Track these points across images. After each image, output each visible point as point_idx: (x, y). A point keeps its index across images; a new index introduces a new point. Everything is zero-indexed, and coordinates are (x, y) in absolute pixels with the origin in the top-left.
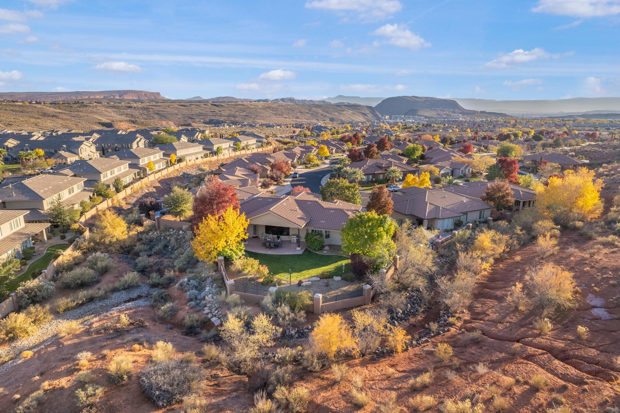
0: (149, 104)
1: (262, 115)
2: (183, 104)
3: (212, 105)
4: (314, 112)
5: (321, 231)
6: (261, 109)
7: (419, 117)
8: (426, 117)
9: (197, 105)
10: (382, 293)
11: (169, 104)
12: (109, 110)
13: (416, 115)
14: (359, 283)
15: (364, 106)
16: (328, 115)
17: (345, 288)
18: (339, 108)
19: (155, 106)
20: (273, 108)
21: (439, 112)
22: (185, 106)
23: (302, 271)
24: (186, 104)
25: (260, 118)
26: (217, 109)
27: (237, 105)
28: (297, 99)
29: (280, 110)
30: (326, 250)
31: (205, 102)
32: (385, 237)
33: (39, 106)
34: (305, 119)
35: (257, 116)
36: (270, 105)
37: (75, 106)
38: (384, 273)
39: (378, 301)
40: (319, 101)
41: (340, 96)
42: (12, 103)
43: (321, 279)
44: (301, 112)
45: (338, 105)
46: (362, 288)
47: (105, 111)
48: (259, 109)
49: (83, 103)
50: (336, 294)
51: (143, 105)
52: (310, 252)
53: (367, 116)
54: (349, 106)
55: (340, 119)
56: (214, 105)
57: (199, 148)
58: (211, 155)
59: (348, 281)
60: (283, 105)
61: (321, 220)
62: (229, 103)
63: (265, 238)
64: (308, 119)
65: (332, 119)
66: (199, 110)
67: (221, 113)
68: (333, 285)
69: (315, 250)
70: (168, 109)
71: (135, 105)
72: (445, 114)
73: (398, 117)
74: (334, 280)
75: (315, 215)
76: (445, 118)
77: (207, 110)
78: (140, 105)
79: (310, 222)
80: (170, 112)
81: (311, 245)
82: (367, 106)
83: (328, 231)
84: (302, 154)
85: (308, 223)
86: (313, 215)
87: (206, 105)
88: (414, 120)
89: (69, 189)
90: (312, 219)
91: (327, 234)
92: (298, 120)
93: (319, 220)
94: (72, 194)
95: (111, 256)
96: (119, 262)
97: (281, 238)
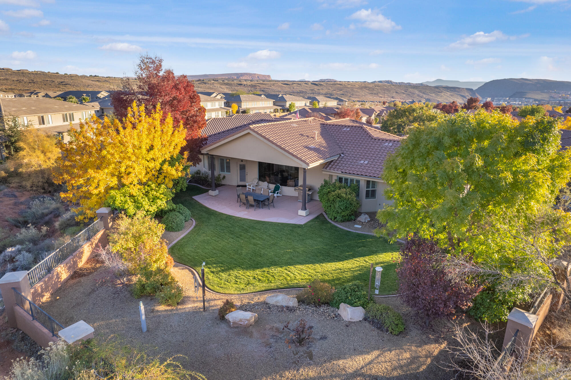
0: (257, 82)
1: (358, 94)
3: (312, 84)
4: (410, 92)
5: (358, 181)
6: (358, 88)
7: (527, 100)
8: (536, 100)
9: (298, 84)
11: (274, 82)
12: (223, 87)
13: (524, 98)
15: (463, 89)
16: (424, 96)
18: (438, 90)
19: (262, 84)
20: (369, 88)
21: (553, 95)
22: (288, 85)
24: (289, 83)
25: (355, 96)
26: (316, 88)
27: (335, 84)
28: (395, 82)
29: (376, 90)
30: (360, 223)
31: (306, 83)
34: (400, 99)
35: (353, 95)
36: (366, 85)
37: (197, 83)
40: (416, 84)
41: (439, 80)
44: (397, 92)
45: (437, 87)
47: (220, 87)
48: (355, 88)
49: (203, 80)
51: (252, 83)
52: (325, 221)
53: (466, 98)
54: (447, 88)
55: (437, 100)
56: (314, 83)
57: (270, 103)
58: (282, 111)
59: (382, 330)
60: (379, 85)
61: (360, 159)
62: (327, 83)
63: (253, 188)
64: (403, 99)
65: (428, 100)
66: (299, 89)
67: (319, 91)
68: (323, 338)
69: (335, 219)
70: (273, 87)
71: (245, 83)
72: (560, 97)
73: (501, 99)
74: (338, 316)
75: (350, 150)
76: (560, 100)
77: (307, 89)
78: (249, 83)
79: (336, 160)
80: (274, 90)
81: (329, 208)
82: (467, 89)
83: (374, 182)
84: (382, 112)
85: (332, 163)
86: (347, 150)
87: (306, 84)
88: (520, 103)
89: (63, 115)
90: (342, 155)
91: (371, 189)
92: (393, 100)
93: (356, 158)
94: (69, 123)
95: (17, 194)
96: (17, 203)
97: (280, 191)
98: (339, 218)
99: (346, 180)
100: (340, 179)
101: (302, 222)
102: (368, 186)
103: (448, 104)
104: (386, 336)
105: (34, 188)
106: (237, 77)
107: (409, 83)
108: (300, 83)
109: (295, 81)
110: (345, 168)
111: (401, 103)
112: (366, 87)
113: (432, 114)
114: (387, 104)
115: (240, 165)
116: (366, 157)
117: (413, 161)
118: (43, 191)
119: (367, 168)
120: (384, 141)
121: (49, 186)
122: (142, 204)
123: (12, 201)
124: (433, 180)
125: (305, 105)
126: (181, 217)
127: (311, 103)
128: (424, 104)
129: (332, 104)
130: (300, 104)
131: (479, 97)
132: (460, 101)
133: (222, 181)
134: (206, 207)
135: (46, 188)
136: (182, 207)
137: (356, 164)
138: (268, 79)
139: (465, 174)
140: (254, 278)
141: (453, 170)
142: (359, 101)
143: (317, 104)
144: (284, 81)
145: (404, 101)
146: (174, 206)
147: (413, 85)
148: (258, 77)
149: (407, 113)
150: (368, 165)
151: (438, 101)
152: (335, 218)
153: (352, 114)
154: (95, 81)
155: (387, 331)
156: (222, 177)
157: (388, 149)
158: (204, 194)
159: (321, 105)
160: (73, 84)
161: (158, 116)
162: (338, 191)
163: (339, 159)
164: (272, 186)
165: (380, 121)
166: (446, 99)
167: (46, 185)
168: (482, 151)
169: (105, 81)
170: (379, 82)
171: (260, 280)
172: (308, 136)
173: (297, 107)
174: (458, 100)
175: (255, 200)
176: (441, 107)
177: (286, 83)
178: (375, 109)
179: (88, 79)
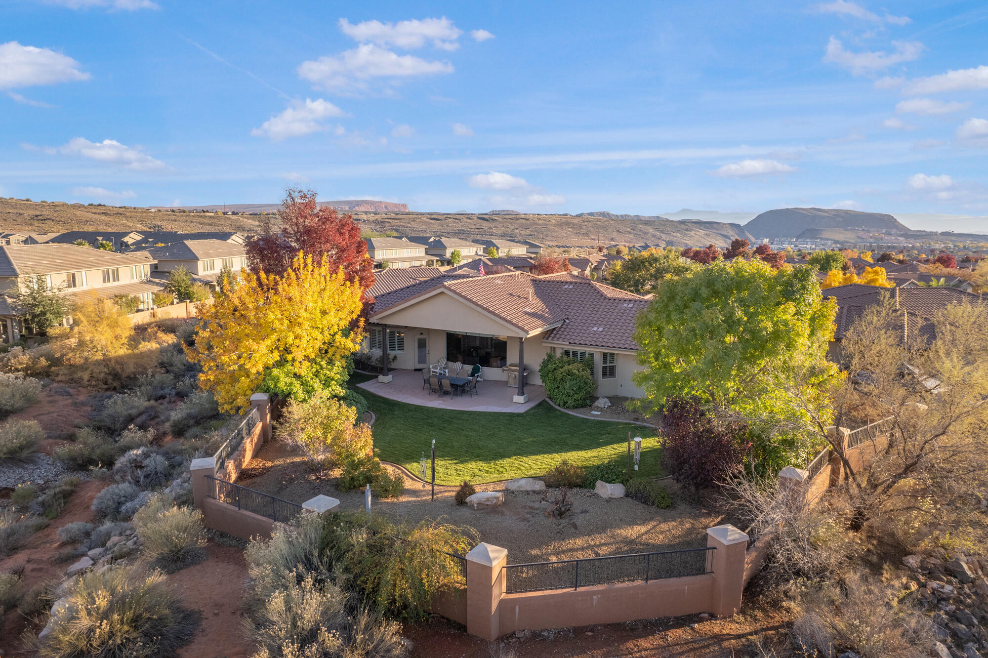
0: (386, 216)
1: (555, 234)
2: (435, 216)
3: (479, 218)
4: (641, 231)
5: (592, 355)
6: (555, 225)
7: (823, 242)
8: (836, 242)
9: (456, 219)
10: (798, 573)
11: (414, 216)
13: (818, 238)
14: (696, 517)
15: (725, 224)
16: (664, 236)
17: (634, 531)
18: (683, 227)
19: (394, 219)
20: (574, 224)
21: (861, 234)
22: (438, 220)
23: (503, 456)
24: (440, 217)
25: (551, 238)
26: (485, 225)
27: (518, 219)
28: (614, 214)
29: (585, 228)
30: (598, 409)
31: (469, 216)
32: (802, 341)
33: (235, 217)
34: (625, 242)
35: (547, 236)
36: (569, 220)
38: (798, 483)
39: (776, 605)
40: (650, 217)
41: (685, 211)
42: (202, 214)
43: (549, 486)
44: (618, 231)
45: (682, 222)
46: (706, 537)
48: (551, 225)
50: (591, 555)
51: (377, 217)
52: (550, 409)
53: (730, 239)
54: (699, 224)
55: (684, 243)
56: (482, 218)
57: (418, 251)
58: (440, 263)
59: (647, 504)
60: (590, 220)
61: (592, 325)
62: (504, 216)
63: (440, 372)
64: (629, 242)
65: (670, 243)
66: (458, 226)
67: (491, 230)
68: (585, 512)
69: (564, 405)
70: (413, 224)
71: (365, 217)
72: (871, 237)
73: (785, 241)
74: (596, 495)
75: (577, 314)
76: (872, 243)
77: (470, 227)
78: (372, 217)
79: (560, 328)
80: (418, 228)
81: (557, 390)
82: (730, 224)
83: (612, 355)
84: (601, 262)
85: (555, 332)
86: (572, 314)
87: (469, 218)
88: (814, 246)
89: (104, 272)
90: (567, 321)
91: (608, 365)
92: (613, 243)
93: (587, 325)
94: (112, 284)
95: (71, 391)
96: (75, 404)
97: (480, 373)
98: (570, 402)
99: (575, 354)
100: (567, 353)
101: (522, 410)
102: (605, 362)
103: (702, 249)
104: (653, 509)
105: (94, 383)
106: (350, 208)
107: (638, 216)
108: (458, 217)
109: (451, 214)
110: (573, 337)
111: (627, 249)
112: (567, 224)
113: (681, 265)
114: (605, 250)
115: (419, 340)
116: (599, 322)
117: (668, 316)
118: (106, 387)
119: (602, 336)
120: (622, 302)
122: (313, 387)
123: (69, 401)
124: (692, 333)
125: (477, 254)
127: (485, 250)
128: (664, 249)
129: (519, 251)
130: (468, 252)
131: (750, 236)
132: (721, 245)
133: (392, 363)
135: (110, 381)
136: (355, 394)
137: (588, 332)
138: (402, 209)
139: (726, 325)
140: (480, 470)
141: (712, 321)
142: (559, 247)
143: (495, 251)
144: (432, 214)
145: (631, 245)
147: (643, 219)
148: (386, 207)
149: (647, 264)
150: (604, 333)
151: (686, 245)
152: (565, 403)
153: (557, 267)
154: (99, 214)
155: (653, 504)
156: (391, 357)
157: (627, 311)
158: (371, 382)
159: (501, 254)
160: (58, 219)
162: (566, 367)
163: (564, 326)
164: (469, 368)
165: (598, 277)
166: (698, 241)
168: (741, 301)
169: (118, 213)
170: (589, 214)
171: (487, 472)
172: (519, 297)
173: (467, 257)
174: (717, 242)
175: (452, 385)
176: (692, 254)
177: (435, 217)
178: (590, 259)
179: (87, 210)
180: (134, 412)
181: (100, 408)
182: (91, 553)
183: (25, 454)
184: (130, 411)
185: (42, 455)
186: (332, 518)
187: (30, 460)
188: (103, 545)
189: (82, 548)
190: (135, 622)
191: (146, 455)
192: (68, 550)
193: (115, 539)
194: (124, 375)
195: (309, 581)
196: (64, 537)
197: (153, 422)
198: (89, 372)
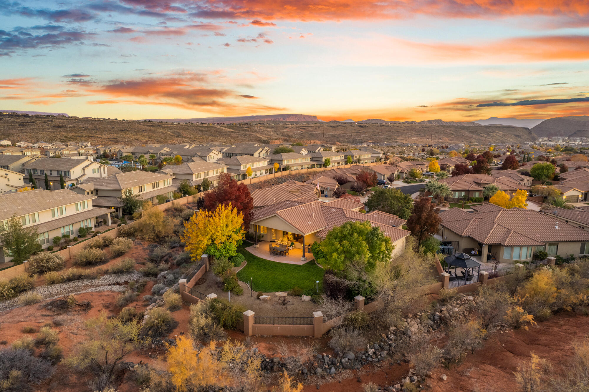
1: (404, 135)
3: (357, 125)
4: (460, 133)
6: (404, 130)
9: (344, 126)
15: (519, 128)
20: (416, 129)
24: (335, 125)
25: (401, 138)
26: (361, 130)
27: (381, 126)
33: (218, 127)
34: (449, 140)
35: (398, 136)
36: (413, 126)
43: (289, 295)
44: (445, 133)
56: (361, 125)
57: (307, 160)
58: (318, 166)
60: (427, 126)
63: (279, 243)
66: (345, 131)
67: (364, 133)
68: (293, 304)
74: (301, 299)
75: (332, 224)
77: (352, 131)
79: (323, 230)
85: (321, 232)
86: (330, 224)
87: (353, 126)
89: (153, 184)
90: (327, 227)
94: (156, 189)
95: (142, 243)
96: (144, 249)
106: (283, 118)
112: (412, 129)
120: (352, 219)
121: (157, 238)
123: (142, 248)
125: (340, 159)
126: (240, 260)
127: (345, 157)
129: (366, 156)
130: (335, 158)
134: (252, 255)
135: (155, 239)
136: (240, 254)
143: (351, 158)
146: (237, 254)
156: (261, 236)
158: (251, 247)
159: (355, 158)
161: (230, 208)
163: (325, 229)
167: (155, 237)
170: (428, 121)
172: (309, 216)
173: (334, 161)
177: (332, 125)
179: (143, 124)
180: (164, 254)
181: (152, 251)
182: (152, 304)
183: (130, 270)
184: (162, 254)
185: (135, 270)
186: (215, 300)
187: (132, 272)
188: (155, 302)
189: (150, 303)
190: (163, 321)
191: (167, 274)
192: (146, 303)
193: (158, 301)
194: (161, 236)
195: (204, 315)
196: (145, 299)
197: (170, 259)
198: (148, 235)
